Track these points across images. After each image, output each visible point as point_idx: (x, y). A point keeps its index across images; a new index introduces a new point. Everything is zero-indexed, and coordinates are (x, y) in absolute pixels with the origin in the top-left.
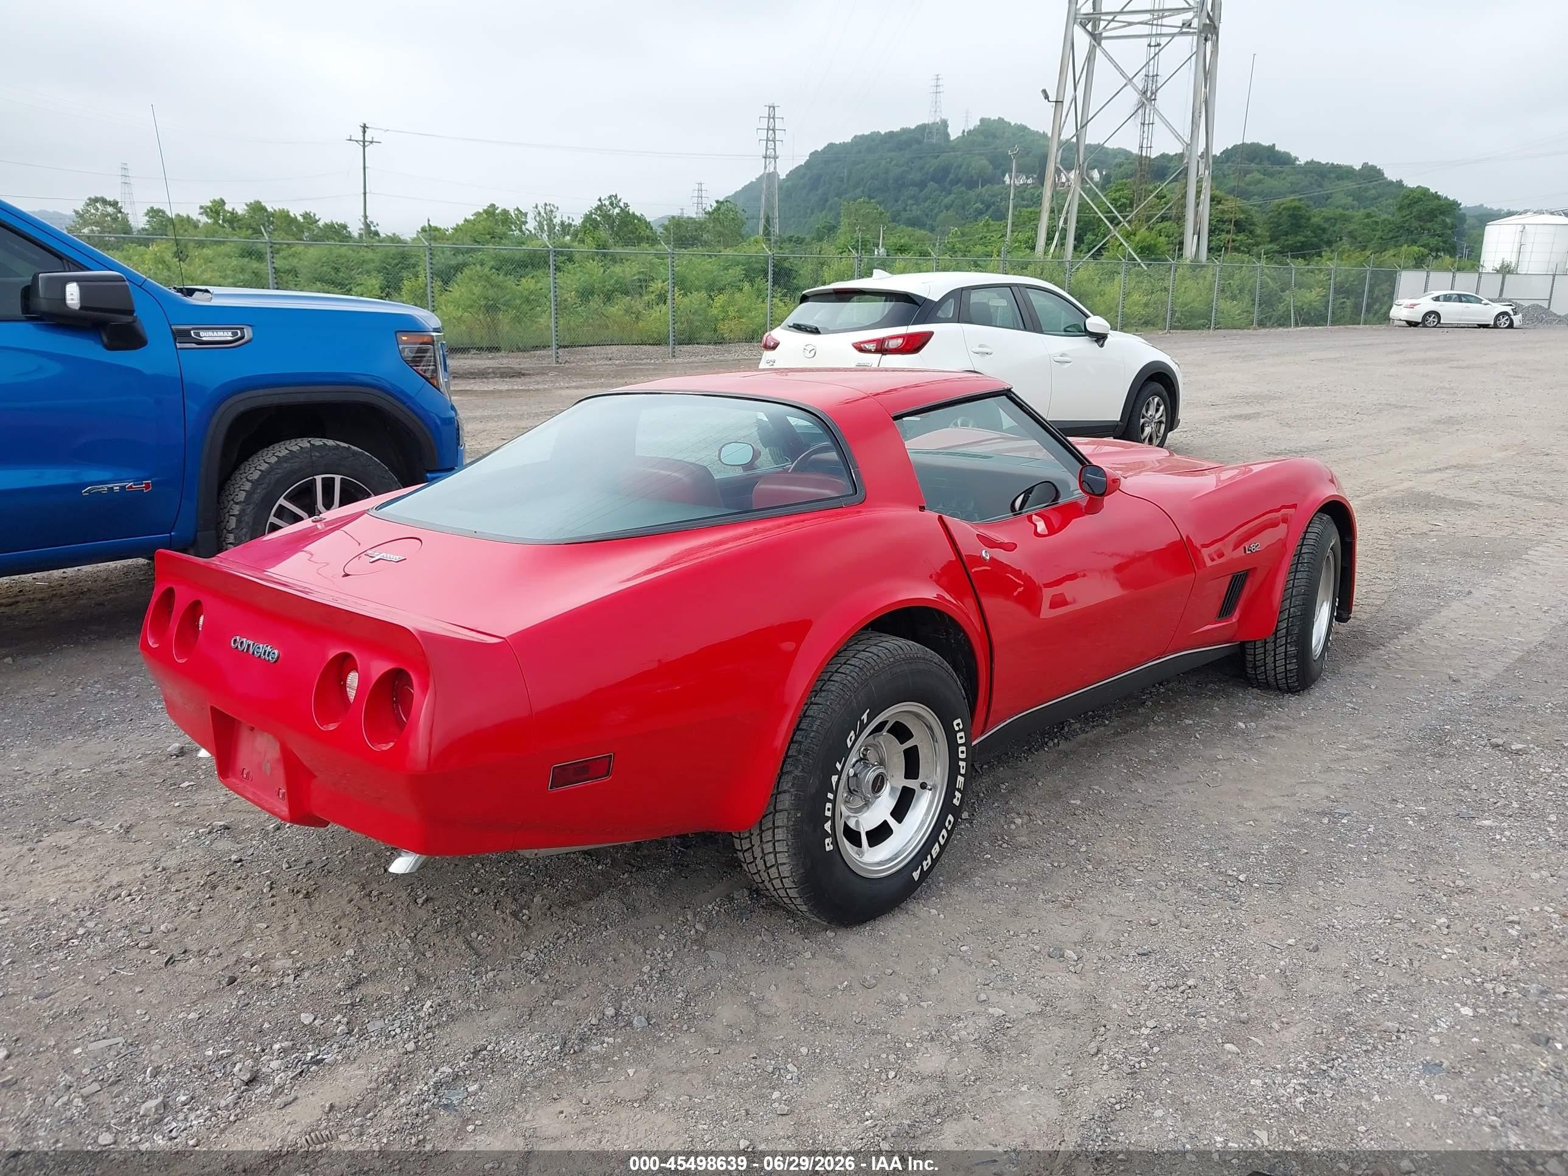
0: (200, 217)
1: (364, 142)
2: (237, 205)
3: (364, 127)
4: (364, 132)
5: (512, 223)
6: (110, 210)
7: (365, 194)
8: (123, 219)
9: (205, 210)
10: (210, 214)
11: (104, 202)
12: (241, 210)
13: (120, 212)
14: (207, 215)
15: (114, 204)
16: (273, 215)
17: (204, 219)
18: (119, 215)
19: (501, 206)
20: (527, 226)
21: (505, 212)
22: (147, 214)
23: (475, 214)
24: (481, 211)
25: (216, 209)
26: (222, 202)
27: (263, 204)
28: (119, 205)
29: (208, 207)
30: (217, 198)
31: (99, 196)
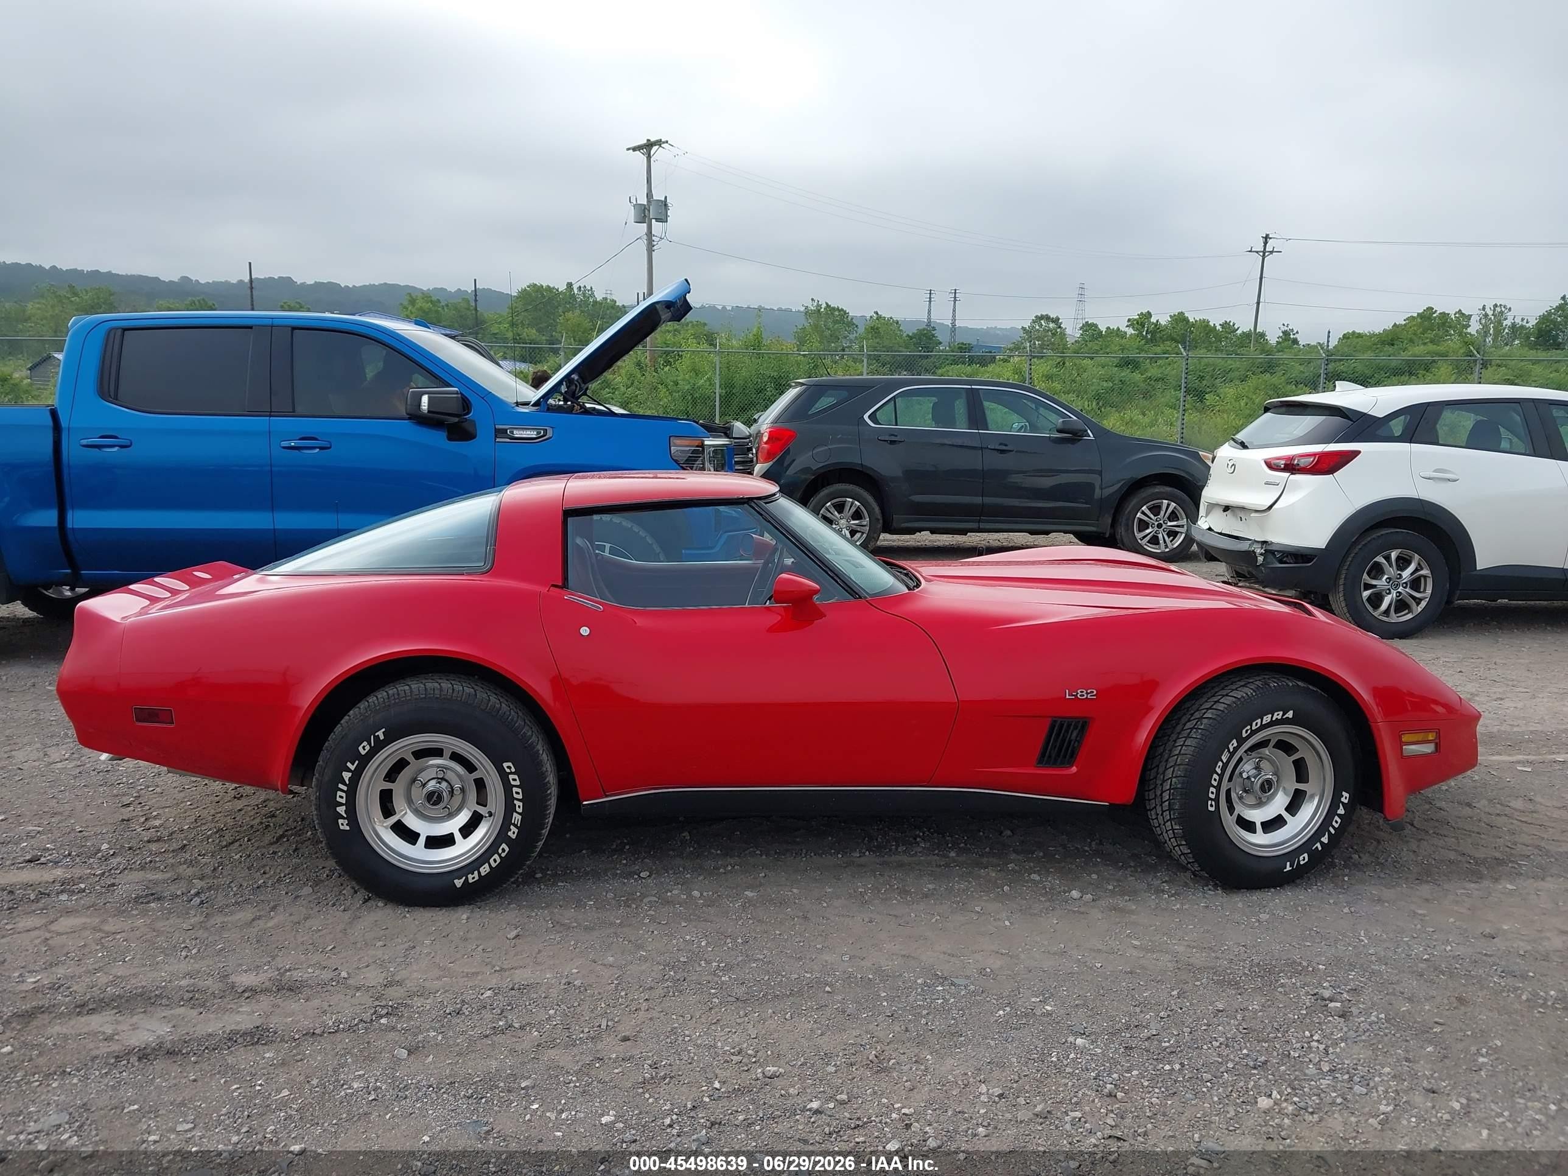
0: (1126, 329)
1: (1264, 252)
2: (1162, 317)
3: (1266, 238)
4: (1266, 243)
5: (1450, 327)
6: (1052, 325)
7: (1258, 303)
8: (1061, 333)
9: (1131, 323)
10: (1136, 326)
11: (1047, 318)
12: (1164, 320)
13: (1060, 327)
14: (1133, 328)
15: (1056, 321)
16: (1193, 325)
17: (1130, 331)
18: (1058, 330)
19: (1439, 309)
20: (1469, 330)
21: (1444, 315)
22: (1081, 328)
23: (1407, 319)
24: (1415, 315)
25: (1142, 322)
26: (1149, 315)
27: (1186, 315)
28: (1060, 321)
29: (1135, 320)
30: (1144, 311)
31: (1044, 314)
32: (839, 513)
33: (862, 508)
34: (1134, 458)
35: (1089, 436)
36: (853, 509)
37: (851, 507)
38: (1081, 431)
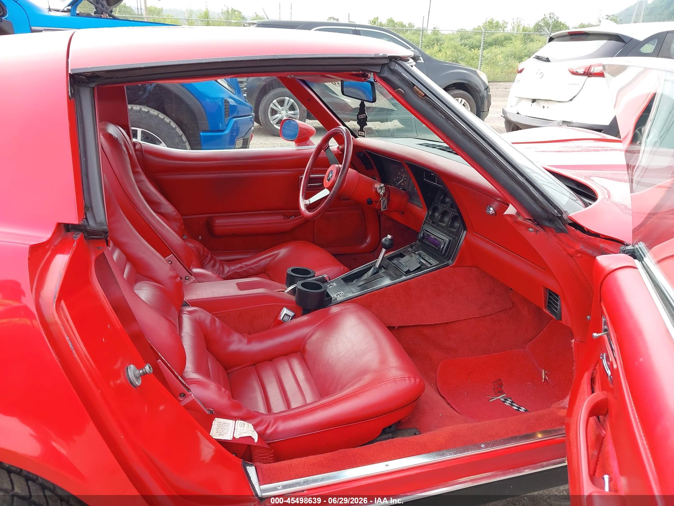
21: (498, 22)
32: (281, 106)
33: (295, 103)
34: (448, 72)
35: (421, 60)
36: (290, 104)
37: (288, 103)
38: (417, 57)
